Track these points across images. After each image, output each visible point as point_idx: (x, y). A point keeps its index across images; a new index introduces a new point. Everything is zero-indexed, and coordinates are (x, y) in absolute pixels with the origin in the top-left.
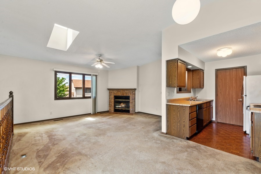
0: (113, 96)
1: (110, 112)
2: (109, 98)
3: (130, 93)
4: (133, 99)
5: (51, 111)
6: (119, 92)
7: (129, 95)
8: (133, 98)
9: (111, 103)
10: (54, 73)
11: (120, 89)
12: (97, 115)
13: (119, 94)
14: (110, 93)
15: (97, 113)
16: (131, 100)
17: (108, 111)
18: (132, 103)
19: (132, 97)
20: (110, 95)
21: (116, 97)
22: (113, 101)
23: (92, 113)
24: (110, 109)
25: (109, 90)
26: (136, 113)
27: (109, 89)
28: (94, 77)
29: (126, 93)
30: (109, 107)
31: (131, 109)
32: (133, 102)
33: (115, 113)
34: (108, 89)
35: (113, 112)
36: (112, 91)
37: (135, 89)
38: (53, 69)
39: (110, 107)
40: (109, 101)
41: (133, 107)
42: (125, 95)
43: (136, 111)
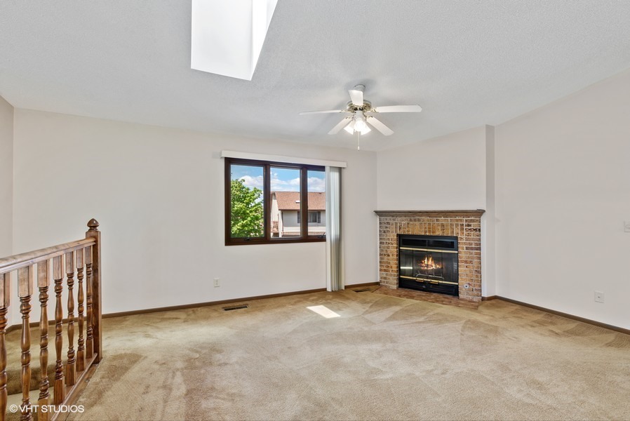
0: (393, 236)
1: (386, 286)
2: (381, 243)
3: (457, 225)
4: (472, 249)
5: (216, 279)
6: (417, 223)
7: (456, 232)
8: (471, 244)
9: (386, 257)
10: (222, 164)
11: (420, 212)
12: (348, 299)
13: (417, 229)
14: (384, 225)
15: (343, 288)
16: (463, 253)
17: (377, 283)
18: (466, 262)
19: (467, 239)
20: (383, 232)
21: (403, 240)
22: (393, 250)
23: (329, 290)
24: (385, 278)
25: (380, 216)
26: (483, 299)
27: (379, 213)
28: (335, 175)
29: (443, 225)
30: (381, 270)
31: (463, 284)
32: (472, 258)
33: (403, 291)
34: (376, 212)
35: (395, 287)
36: (389, 219)
37: (480, 213)
38: (221, 153)
39: (385, 270)
40: (381, 250)
41: (474, 278)
42: (439, 233)
43: (485, 294)
